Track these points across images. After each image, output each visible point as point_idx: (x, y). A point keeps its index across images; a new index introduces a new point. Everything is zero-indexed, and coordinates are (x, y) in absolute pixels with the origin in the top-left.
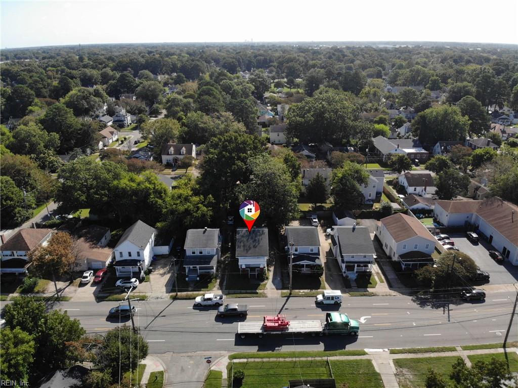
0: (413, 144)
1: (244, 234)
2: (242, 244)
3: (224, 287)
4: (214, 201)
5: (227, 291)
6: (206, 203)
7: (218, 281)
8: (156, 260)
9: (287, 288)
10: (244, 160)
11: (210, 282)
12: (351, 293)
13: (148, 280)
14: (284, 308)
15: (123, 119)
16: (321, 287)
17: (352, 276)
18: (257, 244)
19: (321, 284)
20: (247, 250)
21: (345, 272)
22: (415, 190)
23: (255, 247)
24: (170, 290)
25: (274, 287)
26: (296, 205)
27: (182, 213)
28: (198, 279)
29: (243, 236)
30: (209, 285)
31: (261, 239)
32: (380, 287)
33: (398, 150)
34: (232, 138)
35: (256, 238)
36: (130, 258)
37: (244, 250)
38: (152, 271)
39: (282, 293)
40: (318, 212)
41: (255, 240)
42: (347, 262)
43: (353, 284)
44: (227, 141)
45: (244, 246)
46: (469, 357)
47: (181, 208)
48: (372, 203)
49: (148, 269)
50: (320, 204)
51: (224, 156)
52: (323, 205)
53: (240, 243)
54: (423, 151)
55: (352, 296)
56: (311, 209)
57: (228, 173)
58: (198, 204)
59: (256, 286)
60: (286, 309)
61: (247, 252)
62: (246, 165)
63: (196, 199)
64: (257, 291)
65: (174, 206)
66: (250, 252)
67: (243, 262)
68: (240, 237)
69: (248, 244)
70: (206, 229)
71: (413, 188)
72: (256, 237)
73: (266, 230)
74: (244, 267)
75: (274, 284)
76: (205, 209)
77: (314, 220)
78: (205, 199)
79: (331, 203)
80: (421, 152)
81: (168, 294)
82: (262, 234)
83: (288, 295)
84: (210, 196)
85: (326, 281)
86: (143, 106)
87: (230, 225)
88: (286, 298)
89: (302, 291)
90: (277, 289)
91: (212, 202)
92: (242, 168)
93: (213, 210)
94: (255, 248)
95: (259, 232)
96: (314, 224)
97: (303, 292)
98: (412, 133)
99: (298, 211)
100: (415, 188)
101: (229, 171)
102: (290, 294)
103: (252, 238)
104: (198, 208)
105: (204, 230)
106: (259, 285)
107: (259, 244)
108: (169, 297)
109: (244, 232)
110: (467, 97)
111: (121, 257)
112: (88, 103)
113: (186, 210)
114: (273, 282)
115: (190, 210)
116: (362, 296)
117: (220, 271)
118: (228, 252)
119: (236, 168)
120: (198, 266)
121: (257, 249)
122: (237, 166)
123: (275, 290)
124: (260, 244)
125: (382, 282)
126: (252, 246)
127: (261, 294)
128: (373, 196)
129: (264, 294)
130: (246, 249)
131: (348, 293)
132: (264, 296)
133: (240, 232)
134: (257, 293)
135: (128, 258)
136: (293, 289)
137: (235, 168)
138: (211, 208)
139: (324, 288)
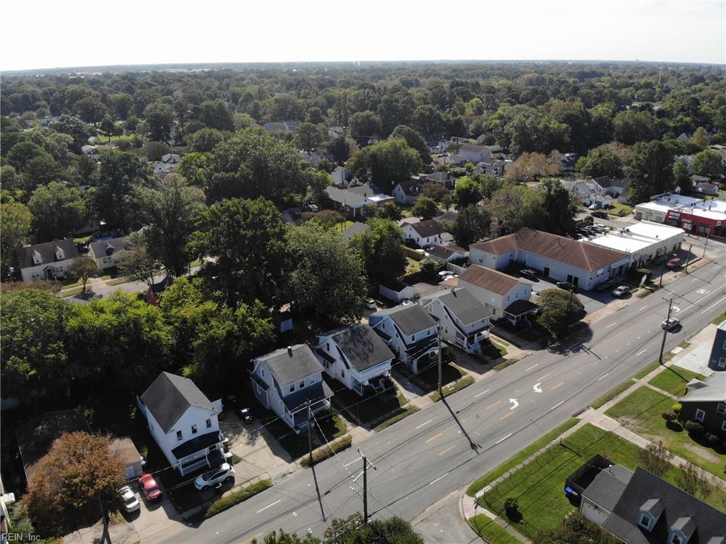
1: (344, 339)
2: (353, 353)
5: (368, 425)
7: (341, 416)
9: (431, 390)
11: (332, 422)
12: (495, 367)
14: (455, 413)
16: (462, 374)
18: (371, 347)
19: (458, 371)
20: (365, 359)
21: (469, 348)
22: (429, 241)
25: (415, 395)
29: (346, 343)
30: (336, 426)
31: (371, 338)
32: (511, 352)
33: (367, 200)
35: (364, 340)
37: (361, 359)
38: (229, 445)
39: (431, 398)
41: (365, 343)
42: (469, 334)
43: (486, 358)
45: (358, 355)
46: (650, 383)
53: (350, 352)
54: (388, 197)
55: (498, 370)
59: (395, 402)
60: (457, 413)
61: (368, 361)
64: (402, 407)
66: (370, 359)
67: (364, 378)
68: (343, 345)
69: (359, 350)
70: (290, 350)
71: (425, 239)
72: (361, 338)
74: (366, 384)
75: (411, 391)
81: (293, 464)
82: (367, 331)
83: (439, 396)
84: (257, 301)
85: (459, 366)
88: (442, 400)
89: (448, 386)
90: (421, 396)
94: (372, 351)
95: (361, 331)
97: (451, 387)
100: (428, 238)
102: (441, 394)
103: (358, 341)
105: (287, 351)
106: (397, 399)
108: (299, 466)
109: (342, 337)
110: (400, 127)
111: (179, 440)
114: (406, 389)
116: (506, 366)
121: (374, 352)
124: (375, 345)
125: (507, 345)
126: (367, 352)
127: (409, 409)
129: (413, 407)
130: (362, 357)
131: (491, 368)
132: (414, 410)
133: (338, 338)
134: (405, 410)
135: (194, 435)
136: (438, 388)
139: (465, 374)
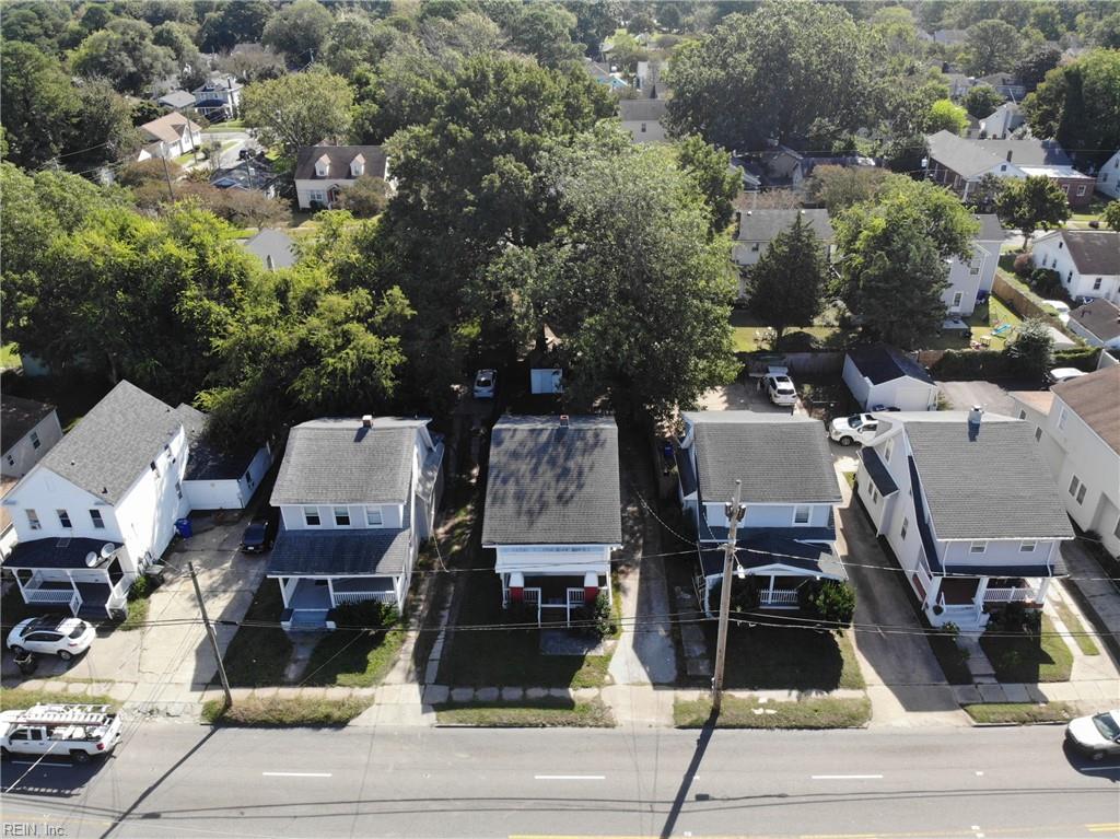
0: (1043, 154)
1: (522, 444)
2: (511, 488)
3: (433, 669)
4: (409, 312)
5: (441, 692)
6: (378, 318)
7: (413, 635)
8: (189, 531)
9: (701, 682)
10: (526, 155)
11: (378, 641)
12: (975, 709)
13: (139, 624)
14: (690, 795)
15: (220, 98)
16: (842, 680)
17: (969, 621)
18: (572, 488)
19: (840, 662)
20: (530, 513)
21: (938, 610)
22: (1097, 287)
23: (563, 499)
24: (208, 677)
25: (641, 674)
26: (725, 331)
27: (286, 357)
28: (331, 625)
29: (515, 455)
30: (370, 656)
31: (591, 468)
33: (1009, 167)
34: (485, 76)
35: (571, 464)
36: (65, 533)
37: (519, 513)
38: (163, 581)
39: (679, 709)
40: (790, 357)
41: (566, 472)
42: (951, 569)
43: (979, 664)
44: (465, 83)
45: (519, 497)
47: (285, 338)
48: (962, 325)
49: (147, 576)
50: (797, 329)
51: (450, 140)
52: (805, 330)
53: (505, 481)
54: (1077, 175)
55: (982, 722)
56: (766, 347)
57: (468, 203)
58: (348, 319)
59: (566, 669)
60: (701, 798)
61: (531, 523)
62: (533, 168)
63: (339, 303)
64: (572, 692)
65: (254, 328)
66: (542, 522)
67: (514, 565)
68: (504, 459)
69: (534, 488)
70: (367, 425)
71: (1091, 279)
72: (568, 456)
73: (609, 429)
74: (517, 581)
75: (644, 660)
76: (371, 340)
77: (782, 386)
78: (377, 300)
79: (828, 325)
80: (1073, 176)
81: (198, 694)
82: (596, 445)
83: (706, 716)
84: (396, 291)
85: (860, 647)
86: (278, 66)
87: (481, 399)
88: (699, 731)
89: (764, 696)
90: (657, 685)
91: (402, 317)
92: (519, 186)
93: (404, 346)
94: (567, 502)
95: (583, 439)
96: (781, 399)
97: (771, 704)
98: (1032, 126)
99: (727, 355)
100: (1099, 280)
101: (471, 197)
102: (715, 712)
103: (552, 462)
104: (347, 339)
105: (361, 425)
106: (578, 662)
107: (580, 487)
108: (199, 709)
109: (519, 436)
111: (34, 528)
112: (136, 61)
113: (303, 343)
114: (638, 646)
115: (317, 344)
116: (1023, 722)
117: (424, 587)
118: (464, 506)
119: (498, 184)
120: (329, 578)
121: (572, 509)
122: (502, 175)
123: (650, 687)
124: (586, 489)
125: (1090, 651)
126: (551, 495)
127: (586, 707)
128: (968, 305)
129: (602, 708)
130: (525, 507)
131: (962, 706)
132: (599, 718)
133: (507, 436)
134: (569, 704)
135: (57, 531)
136: (725, 688)
137: (492, 182)
138: (397, 340)
139: (858, 684)
